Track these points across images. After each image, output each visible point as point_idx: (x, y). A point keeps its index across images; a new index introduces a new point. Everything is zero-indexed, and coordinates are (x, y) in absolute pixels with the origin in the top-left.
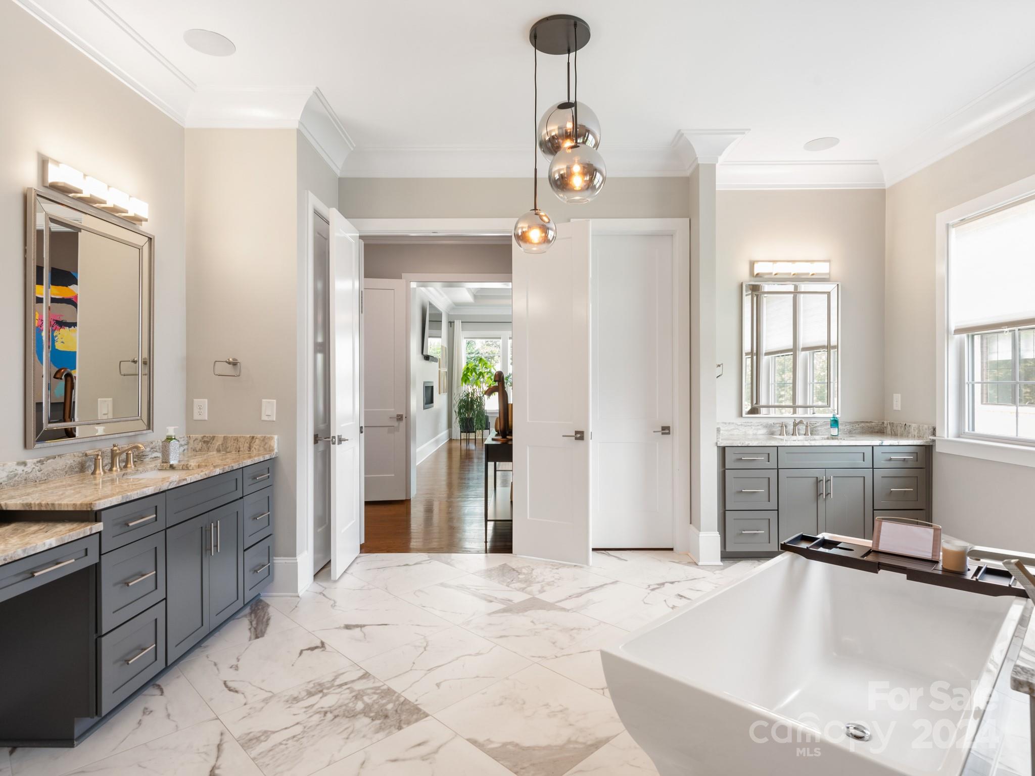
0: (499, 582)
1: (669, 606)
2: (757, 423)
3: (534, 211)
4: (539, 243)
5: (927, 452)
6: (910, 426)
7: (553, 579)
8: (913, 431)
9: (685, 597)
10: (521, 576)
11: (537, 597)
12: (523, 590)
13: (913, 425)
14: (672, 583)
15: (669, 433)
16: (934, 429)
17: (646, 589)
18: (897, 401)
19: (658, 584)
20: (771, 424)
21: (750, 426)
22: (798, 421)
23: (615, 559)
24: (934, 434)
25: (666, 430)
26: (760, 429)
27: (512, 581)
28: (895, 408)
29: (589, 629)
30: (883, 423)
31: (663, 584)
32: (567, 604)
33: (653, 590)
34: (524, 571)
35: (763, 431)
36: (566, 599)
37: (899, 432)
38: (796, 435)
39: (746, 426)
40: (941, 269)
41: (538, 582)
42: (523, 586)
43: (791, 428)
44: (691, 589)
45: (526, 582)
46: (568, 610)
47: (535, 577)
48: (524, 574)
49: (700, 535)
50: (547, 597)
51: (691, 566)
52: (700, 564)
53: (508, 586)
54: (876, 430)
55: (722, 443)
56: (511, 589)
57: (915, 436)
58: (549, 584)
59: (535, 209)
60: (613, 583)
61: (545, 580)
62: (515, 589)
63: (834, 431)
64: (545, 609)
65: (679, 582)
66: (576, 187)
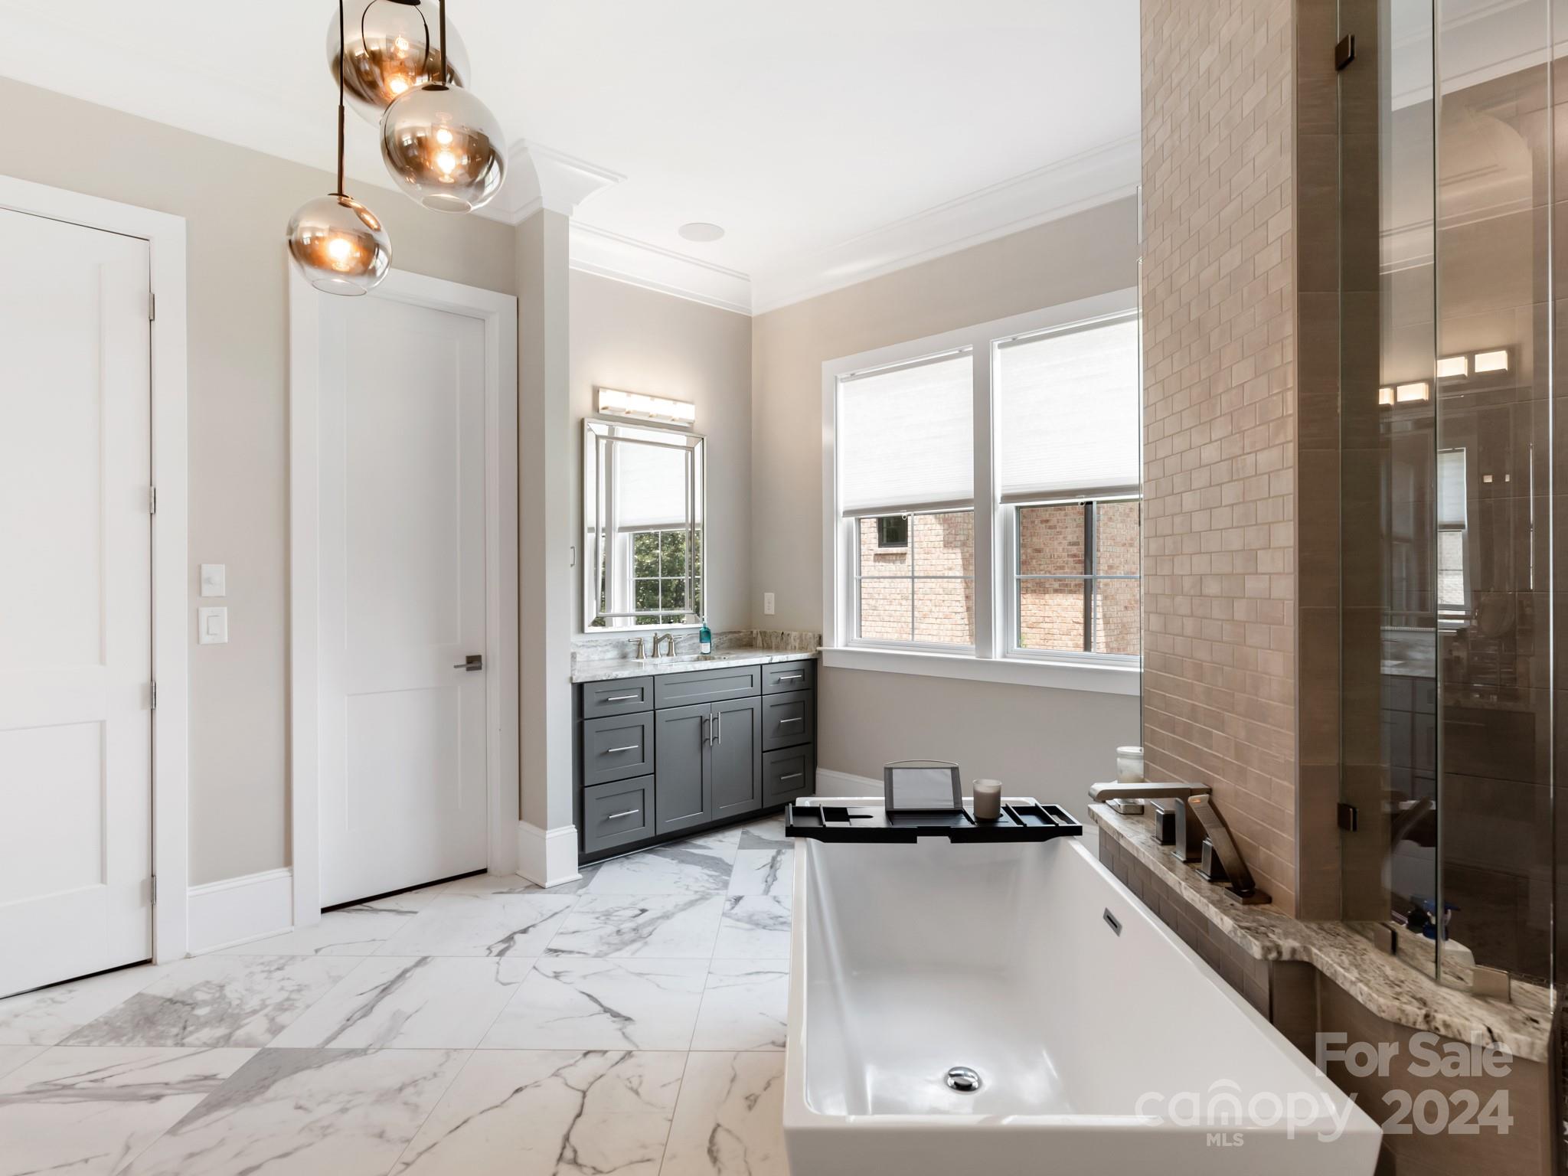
0: (150, 1044)
1: (548, 977)
2: (605, 641)
3: (337, 197)
4: (348, 274)
5: (812, 668)
6: (788, 635)
7: (285, 995)
8: (792, 640)
9: (563, 951)
10: (202, 1012)
11: (273, 1044)
12: (226, 1040)
13: (794, 634)
14: (524, 931)
15: (480, 668)
16: (820, 637)
17: (488, 956)
18: (769, 603)
19: (503, 941)
20: (623, 642)
21: (595, 646)
22: (660, 635)
23: (391, 915)
24: (820, 644)
25: (474, 662)
26: (608, 651)
27: (185, 1028)
28: (767, 612)
29: (435, 1075)
30: (752, 632)
31: (510, 938)
32: (351, 1039)
33: (501, 954)
34: (200, 996)
35: (613, 653)
36: (343, 1029)
37: (774, 644)
38: (658, 656)
39: (589, 648)
40: (827, 436)
41: (254, 1012)
42: (221, 1031)
43: (648, 646)
44: (562, 933)
45: (221, 1020)
46: (364, 1052)
47: (238, 1002)
48: (205, 1003)
49: (548, 836)
50: (298, 1035)
51: (534, 893)
52: (547, 885)
53: (183, 1045)
54: (744, 643)
55: (578, 677)
56: (192, 1050)
57: (795, 647)
58: (282, 1007)
59: (340, 193)
60: (419, 963)
61: (268, 1002)
62: (205, 1044)
63: (706, 648)
64: (308, 1067)
65: (533, 926)
66: (443, 175)
